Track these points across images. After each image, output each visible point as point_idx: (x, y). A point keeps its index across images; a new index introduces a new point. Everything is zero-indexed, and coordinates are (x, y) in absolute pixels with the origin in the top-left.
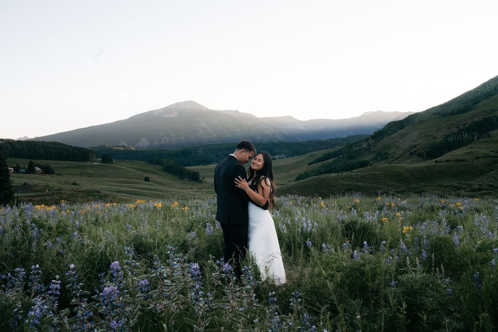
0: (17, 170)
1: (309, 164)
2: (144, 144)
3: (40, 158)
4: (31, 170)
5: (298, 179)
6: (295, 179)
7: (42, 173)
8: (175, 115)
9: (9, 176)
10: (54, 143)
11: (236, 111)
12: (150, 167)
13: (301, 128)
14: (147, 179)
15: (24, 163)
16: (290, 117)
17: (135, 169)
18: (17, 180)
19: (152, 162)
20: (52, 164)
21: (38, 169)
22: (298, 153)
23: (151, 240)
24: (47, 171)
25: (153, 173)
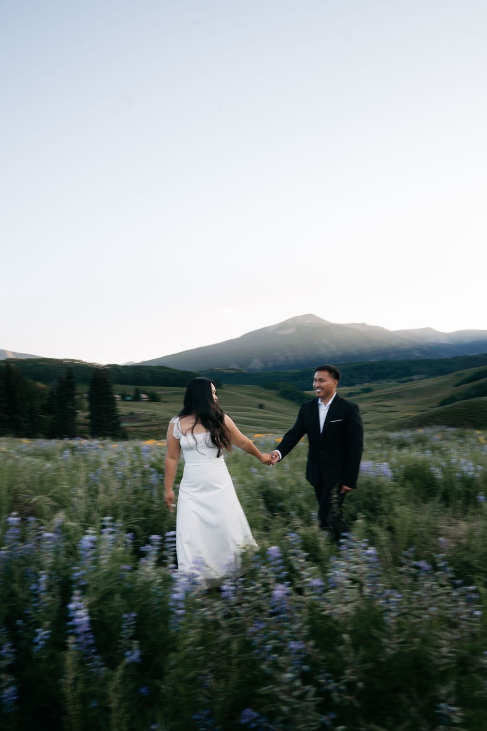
0: (123, 398)
1: (457, 385)
2: (257, 365)
3: (146, 383)
4: (137, 398)
5: (442, 404)
6: (437, 404)
7: (149, 401)
8: (291, 331)
9: (114, 404)
10: (161, 368)
11: (364, 324)
12: (265, 393)
13: (444, 341)
14: (261, 406)
15: (130, 389)
16: (429, 329)
17: (248, 394)
18: (124, 408)
19: (267, 387)
20: (158, 390)
21: (144, 396)
22: (441, 372)
23: (279, 488)
24: (154, 398)
25: (267, 398)
